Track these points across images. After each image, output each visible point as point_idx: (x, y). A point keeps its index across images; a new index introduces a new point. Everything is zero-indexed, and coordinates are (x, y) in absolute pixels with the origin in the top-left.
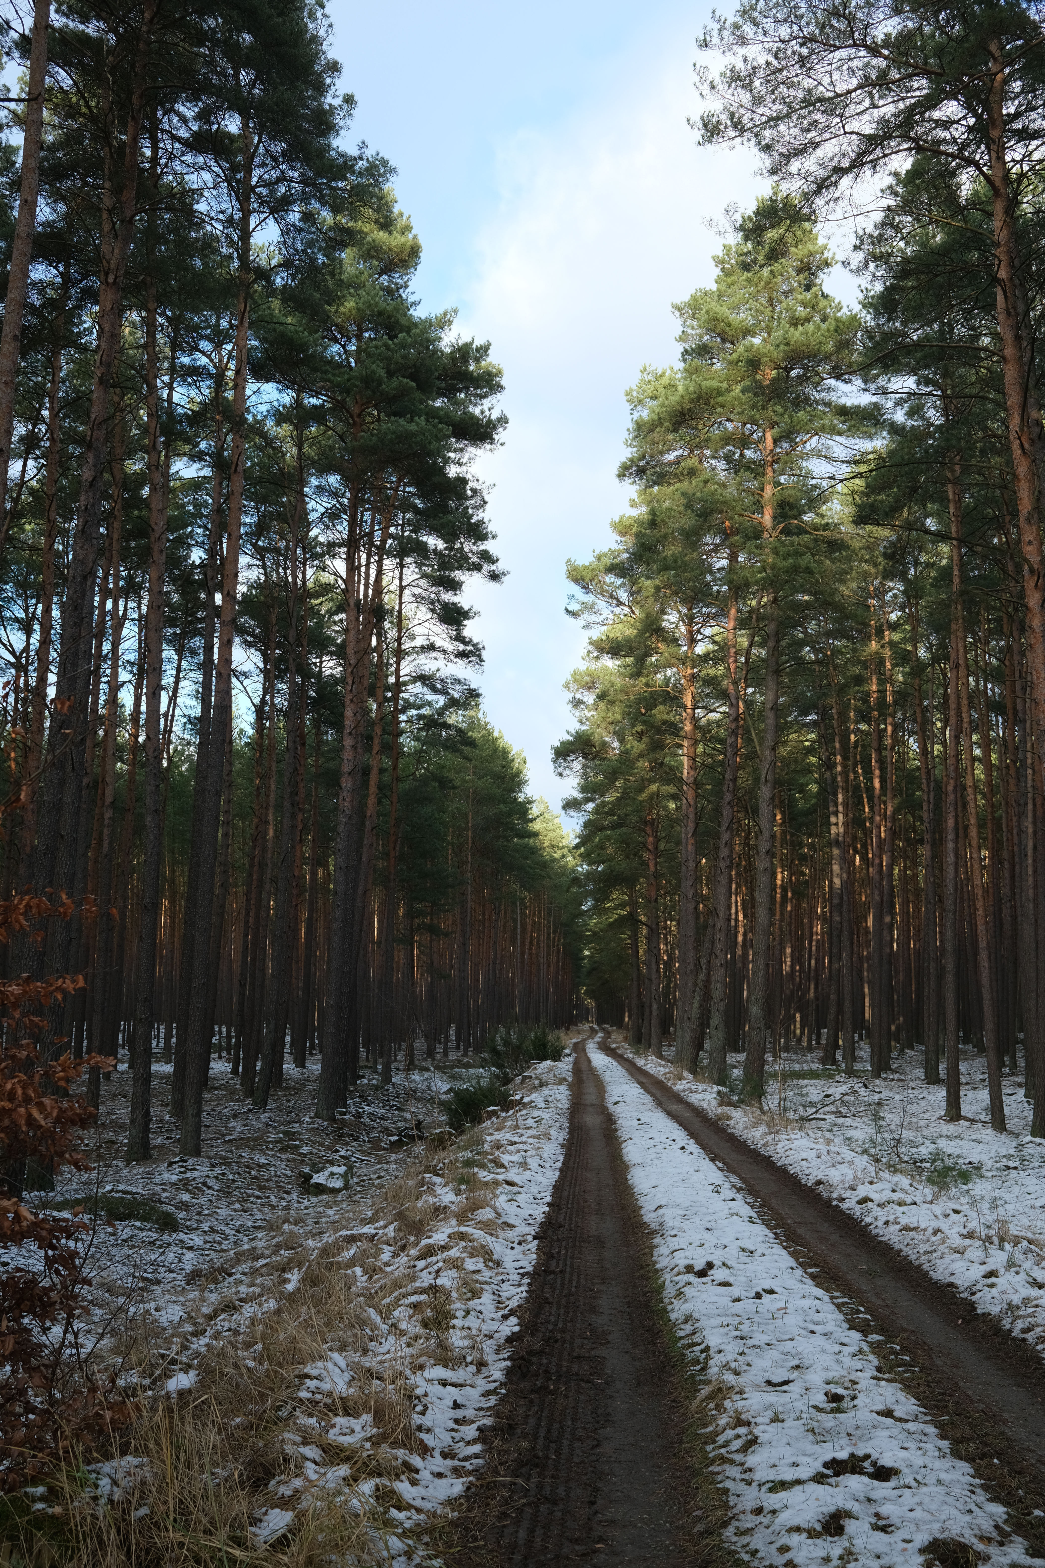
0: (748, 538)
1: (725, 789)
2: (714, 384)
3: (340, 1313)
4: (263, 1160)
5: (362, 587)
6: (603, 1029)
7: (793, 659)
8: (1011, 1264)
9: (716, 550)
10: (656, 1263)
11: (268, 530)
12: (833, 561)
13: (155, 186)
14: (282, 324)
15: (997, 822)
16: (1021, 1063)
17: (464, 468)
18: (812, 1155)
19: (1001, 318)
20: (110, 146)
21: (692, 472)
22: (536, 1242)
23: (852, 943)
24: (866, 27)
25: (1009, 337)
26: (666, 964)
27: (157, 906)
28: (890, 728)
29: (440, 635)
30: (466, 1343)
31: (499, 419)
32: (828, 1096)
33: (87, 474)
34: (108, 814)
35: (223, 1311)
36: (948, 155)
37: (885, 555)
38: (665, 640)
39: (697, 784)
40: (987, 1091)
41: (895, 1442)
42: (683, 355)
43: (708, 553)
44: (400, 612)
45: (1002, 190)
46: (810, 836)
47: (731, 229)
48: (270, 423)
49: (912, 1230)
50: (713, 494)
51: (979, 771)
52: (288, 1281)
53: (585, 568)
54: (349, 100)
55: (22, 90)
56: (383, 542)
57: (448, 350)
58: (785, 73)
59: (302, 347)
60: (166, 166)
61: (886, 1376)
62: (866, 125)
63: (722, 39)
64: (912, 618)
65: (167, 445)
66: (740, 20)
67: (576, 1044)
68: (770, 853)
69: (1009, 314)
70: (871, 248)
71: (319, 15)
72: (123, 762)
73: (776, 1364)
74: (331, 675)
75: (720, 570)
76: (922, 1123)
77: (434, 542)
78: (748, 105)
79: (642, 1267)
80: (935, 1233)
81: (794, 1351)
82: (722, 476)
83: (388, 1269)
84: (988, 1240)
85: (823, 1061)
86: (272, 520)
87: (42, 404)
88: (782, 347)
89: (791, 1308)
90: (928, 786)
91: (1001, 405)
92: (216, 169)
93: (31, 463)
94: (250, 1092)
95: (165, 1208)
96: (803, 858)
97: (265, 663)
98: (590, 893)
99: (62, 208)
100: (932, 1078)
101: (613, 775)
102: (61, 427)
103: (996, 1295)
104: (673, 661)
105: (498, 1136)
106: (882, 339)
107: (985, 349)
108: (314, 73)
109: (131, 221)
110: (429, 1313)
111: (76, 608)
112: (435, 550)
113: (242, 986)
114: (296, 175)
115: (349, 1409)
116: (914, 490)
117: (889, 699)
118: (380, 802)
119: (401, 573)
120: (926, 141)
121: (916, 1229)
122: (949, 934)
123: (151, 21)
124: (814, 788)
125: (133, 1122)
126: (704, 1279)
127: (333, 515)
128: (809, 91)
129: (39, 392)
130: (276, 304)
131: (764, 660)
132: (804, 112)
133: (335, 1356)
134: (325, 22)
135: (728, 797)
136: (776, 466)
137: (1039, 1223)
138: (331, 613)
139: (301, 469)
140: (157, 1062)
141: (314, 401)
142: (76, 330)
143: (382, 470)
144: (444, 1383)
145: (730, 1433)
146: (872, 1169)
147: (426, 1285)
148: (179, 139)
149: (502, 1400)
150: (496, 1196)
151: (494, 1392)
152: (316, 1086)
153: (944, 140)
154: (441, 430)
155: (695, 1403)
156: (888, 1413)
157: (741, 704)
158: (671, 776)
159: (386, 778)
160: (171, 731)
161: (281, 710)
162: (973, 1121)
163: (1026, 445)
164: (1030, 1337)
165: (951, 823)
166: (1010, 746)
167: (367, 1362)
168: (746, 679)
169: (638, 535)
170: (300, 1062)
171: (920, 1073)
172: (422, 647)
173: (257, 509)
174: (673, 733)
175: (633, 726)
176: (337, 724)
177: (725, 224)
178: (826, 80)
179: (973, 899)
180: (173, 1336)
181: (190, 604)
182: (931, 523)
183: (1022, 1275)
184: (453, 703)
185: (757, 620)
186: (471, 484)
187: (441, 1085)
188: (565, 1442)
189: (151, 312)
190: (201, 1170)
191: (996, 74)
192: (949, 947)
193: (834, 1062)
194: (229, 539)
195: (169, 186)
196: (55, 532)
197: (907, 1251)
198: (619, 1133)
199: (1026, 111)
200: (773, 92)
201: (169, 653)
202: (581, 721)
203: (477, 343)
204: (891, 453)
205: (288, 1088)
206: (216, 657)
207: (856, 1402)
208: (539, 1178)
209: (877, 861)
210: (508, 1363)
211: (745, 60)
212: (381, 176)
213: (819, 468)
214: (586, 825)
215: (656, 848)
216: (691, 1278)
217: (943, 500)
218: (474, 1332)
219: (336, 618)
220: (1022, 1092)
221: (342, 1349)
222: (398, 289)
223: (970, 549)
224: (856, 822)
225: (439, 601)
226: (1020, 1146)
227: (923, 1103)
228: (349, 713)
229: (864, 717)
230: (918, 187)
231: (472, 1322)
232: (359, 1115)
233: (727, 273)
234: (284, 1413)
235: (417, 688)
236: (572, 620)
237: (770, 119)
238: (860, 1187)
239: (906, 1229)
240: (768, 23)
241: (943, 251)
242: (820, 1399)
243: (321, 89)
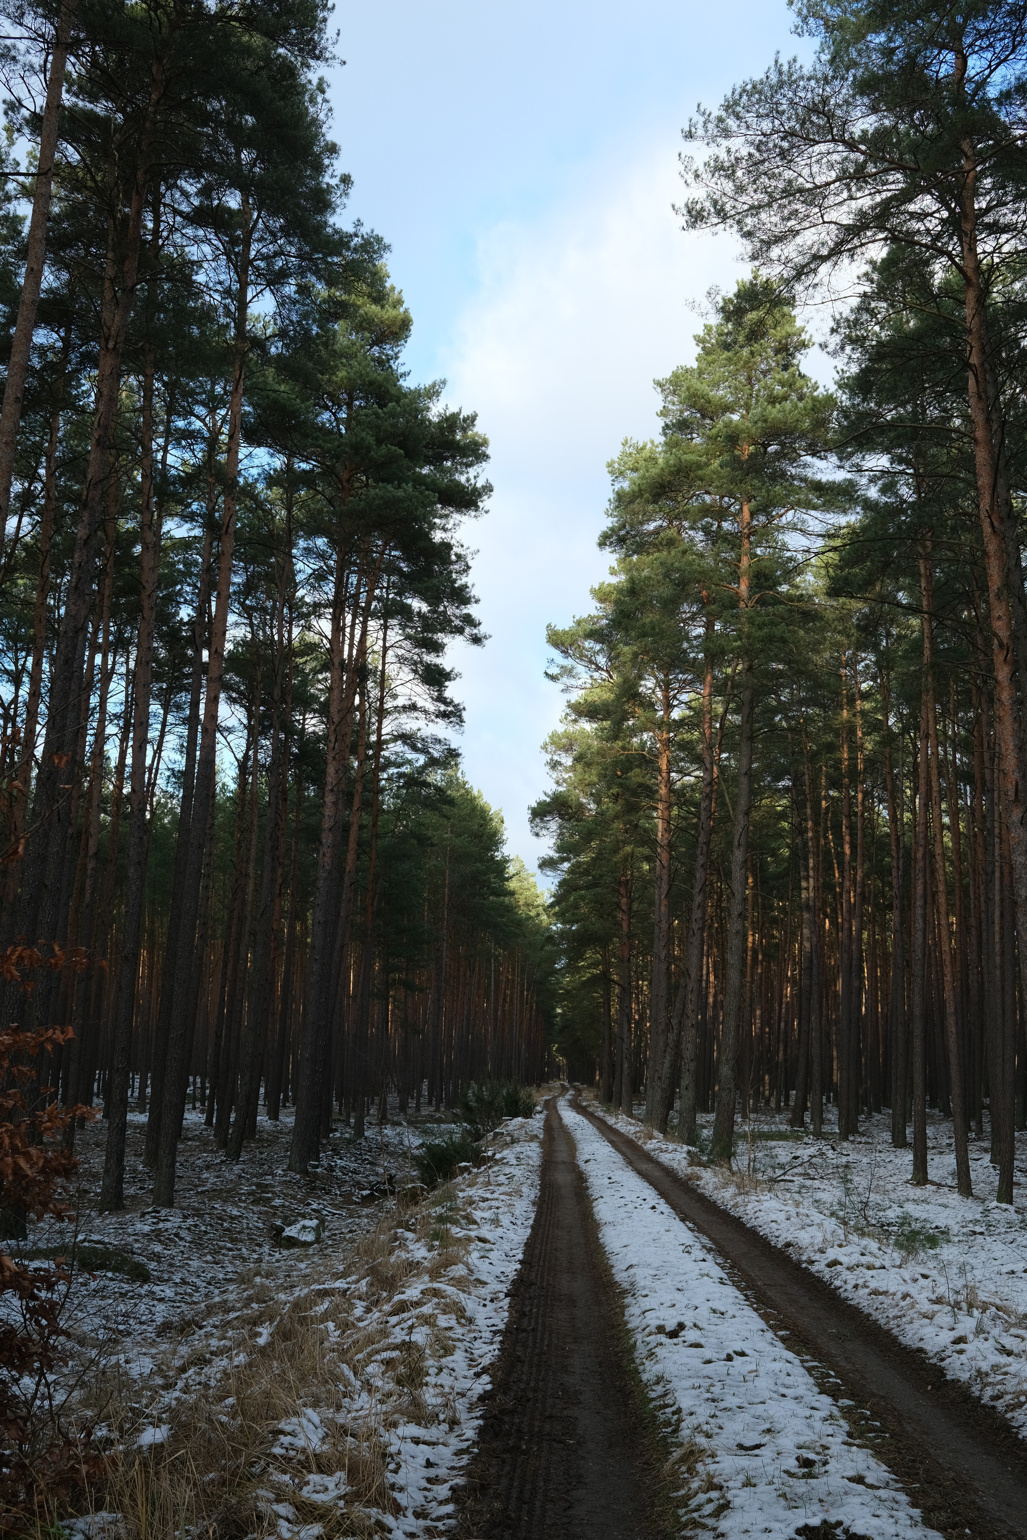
0: (725, 607)
1: (698, 852)
2: (693, 457)
3: (314, 1368)
4: (235, 1212)
5: (346, 648)
6: (575, 1087)
7: (766, 726)
8: (979, 1330)
9: (693, 618)
10: (626, 1323)
11: (256, 589)
12: (807, 631)
13: (156, 256)
14: (275, 391)
15: (965, 889)
16: (988, 1128)
17: (449, 534)
18: (781, 1216)
19: (972, 402)
20: (114, 218)
21: (671, 543)
22: (508, 1300)
23: (821, 1006)
24: (845, 123)
25: (979, 419)
26: (637, 1023)
27: (136, 956)
28: (860, 796)
29: (422, 695)
30: (439, 1400)
31: (484, 487)
32: (796, 1158)
33: (81, 532)
34: (91, 865)
35: (193, 1363)
36: (922, 245)
37: (858, 627)
38: (642, 705)
39: (671, 846)
40: (953, 1156)
41: (867, 1509)
42: (664, 429)
43: (684, 621)
44: (383, 672)
45: (974, 280)
46: (781, 899)
47: (713, 311)
48: (260, 486)
49: (881, 1294)
50: (690, 564)
51: (947, 839)
52: (260, 1334)
53: (565, 632)
54: (346, 180)
55: (31, 164)
56: (369, 604)
57: (436, 420)
58: (766, 164)
59: (295, 414)
60: (167, 238)
61: (857, 1442)
62: (844, 215)
63: (706, 131)
64: (884, 689)
65: (160, 505)
66: (724, 114)
67: (547, 1101)
68: (742, 916)
69: (980, 398)
70: (847, 331)
71: (319, 99)
72: (106, 813)
73: (747, 1427)
74: (314, 732)
75: (697, 637)
76: (889, 1187)
77: (418, 605)
78: (730, 194)
79: (613, 1327)
80: (905, 1296)
81: (765, 1415)
82: (700, 546)
83: (361, 1324)
84: (957, 1305)
85: (791, 1123)
86: (259, 580)
87: (38, 463)
88: (760, 424)
89: (762, 1371)
90: (898, 852)
91: (972, 485)
92: (215, 242)
93: (26, 520)
94: (223, 1143)
95: (137, 1259)
96: (774, 921)
97: (249, 719)
98: (565, 952)
99: (65, 276)
100: (899, 1142)
101: (588, 836)
102: (57, 486)
103: (965, 1361)
104: (649, 725)
105: (471, 1192)
106: (857, 419)
107: (956, 430)
108: (313, 154)
109: (132, 290)
110: (402, 1369)
111: (66, 662)
112: (419, 613)
113: (218, 1037)
114: (293, 250)
115: (324, 1467)
116: (887, 564)
117: (860, 766)
118: (358, 858)
119: (385, 634)
120: (900, 232)
121: (885, 1293)
122: (917, 999)
123: (158, 102)
124: (786, 852)
125: (106, 1171)
126: (675, 1340)
127: (319, 577)
128: (790, 182)
129: (36, 451)
130: (271, 372)
131: (738, 726)
132: (784, 201)
133: (309, 1411)
134: (325, 106)
135: (701, 860)
136: (752, 538)
137: (1006, 1290)
138: (316, 672)
139: (290, 531)
140: (131, 1111)
141: (304, 466)
142: (74, 392)
143: (369, 534)
144: (417, 1441)
145: (702, 1497)
146: (841, 1232)
147: (398, 1341)
148: (180, 213)
149: (475, 1459)
150: (469, 1253)
151: (466, 1451)
152: (289, 1138)
153: (918, 231)
154: (428, 497)
155: (667, 1466)
156: (859, 1480)
157: (715, 769)
158: (647, 839)
159: (366, 835)
160: (154, 784)
161: (263, 766)
162: (939, 1185)
163: (996, 524)
164: (1000, 1404)
165: (920, 890)
166: (978, 815)
167: (341, 1418)
168: (720, 745)
169: (617, 602)
170: (274, 1115)
171: (887, 1136)
172: (404, 707)
173: (246, 569)
174: (648, 796)
175: (609, 788)
176: (319, 780)
177: (707, 306)
178: (806, 172)
179: (941, 964)
180: (143, 1388)
181: (177, 660)
182: (902, 597)
183: (991, 1341)
184: (433, 762)
185: (733, 688)
186: (455, 549)
187: (413, 1140)
188: (538, 1504)
189: (149, 378)
190: (173, 1221)
191: (968, 172)
192: (917, 1011)
193: (802, 1124)
194: (218, 597)
195: (169, 257)
196: (47, 587)
197: (876, 1315)
198: (590, 1191)
199: (996, 206)
200: (754, 182)
201: (155, 707)
202: (557, 783)
203: (465, 413)
204: (864, 529)
205: (261, 1140)
206: (202, 711)
207: (827, 1467)
208: (511, 1235)
209: (846, 926)
210: (481, 1422)
211: (729, 151)
212: (375, 252)
213: (794, 541)
214: (561, 884)
215: (630, 909)
216: (663, 1338)
217: (915, 575)
218: (447, 1390)
219: (320, 677)
220: (987, 1157)
221: (315, 1405)
222: (388, 360)
223: (940, 623)
224: (826, 887)
225: (421, 662)
226: (986, 1212)
227: (890, 1166)
228: (331, 770)
229: (834, 784)
230: (893, 275)
231: (445, 1379)
232: (331, 1169)
233: (707, 352)
234: (257, 1469)
235: (398, 747)
236: (551, 683)
237: (752, 207)
238: (829, 1250)
239: (876, 1292)
240: (750, 118)
241: (917, 336)
242: (791, 1464)
243: (319, 169)
